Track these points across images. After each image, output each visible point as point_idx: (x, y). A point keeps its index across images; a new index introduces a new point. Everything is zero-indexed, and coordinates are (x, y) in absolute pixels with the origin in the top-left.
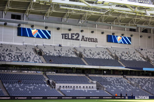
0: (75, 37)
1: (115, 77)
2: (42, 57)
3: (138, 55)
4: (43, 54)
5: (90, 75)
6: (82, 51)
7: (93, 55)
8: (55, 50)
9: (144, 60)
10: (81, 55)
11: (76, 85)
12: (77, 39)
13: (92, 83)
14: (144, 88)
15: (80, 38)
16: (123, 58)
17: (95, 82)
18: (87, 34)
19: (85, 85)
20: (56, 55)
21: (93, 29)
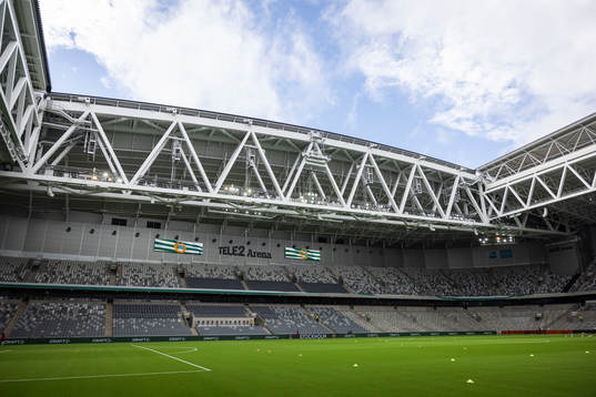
0: (238, 252)
1: (288, 307)
2: (182, 280)
3: (327, 275)
4: (186, 275)
5: (251, 305)
6: (246, 270)
7: (261, 276)
8: (206, 270)
9: (334, 282)
10: (241, 277)
11: (219, 319)
12: (241, 254)
13: (250, 316)
14: (326, 322)
15: (246, 252)
16: (304, 279)
17: (254, 314)
18: (257, 248)
19: (237, 319)
20: (204, 276)
21: (263, 240)
